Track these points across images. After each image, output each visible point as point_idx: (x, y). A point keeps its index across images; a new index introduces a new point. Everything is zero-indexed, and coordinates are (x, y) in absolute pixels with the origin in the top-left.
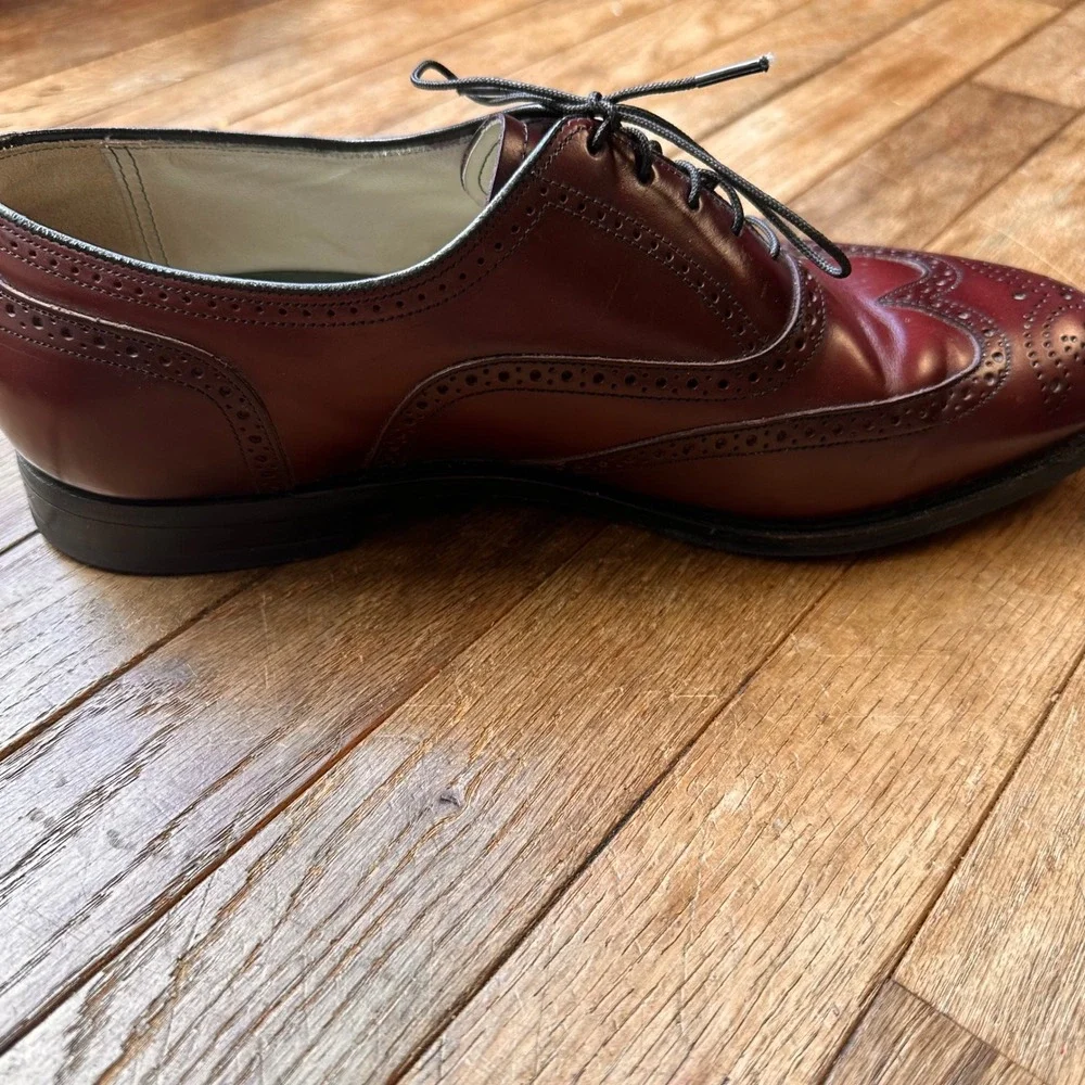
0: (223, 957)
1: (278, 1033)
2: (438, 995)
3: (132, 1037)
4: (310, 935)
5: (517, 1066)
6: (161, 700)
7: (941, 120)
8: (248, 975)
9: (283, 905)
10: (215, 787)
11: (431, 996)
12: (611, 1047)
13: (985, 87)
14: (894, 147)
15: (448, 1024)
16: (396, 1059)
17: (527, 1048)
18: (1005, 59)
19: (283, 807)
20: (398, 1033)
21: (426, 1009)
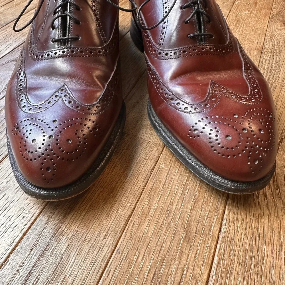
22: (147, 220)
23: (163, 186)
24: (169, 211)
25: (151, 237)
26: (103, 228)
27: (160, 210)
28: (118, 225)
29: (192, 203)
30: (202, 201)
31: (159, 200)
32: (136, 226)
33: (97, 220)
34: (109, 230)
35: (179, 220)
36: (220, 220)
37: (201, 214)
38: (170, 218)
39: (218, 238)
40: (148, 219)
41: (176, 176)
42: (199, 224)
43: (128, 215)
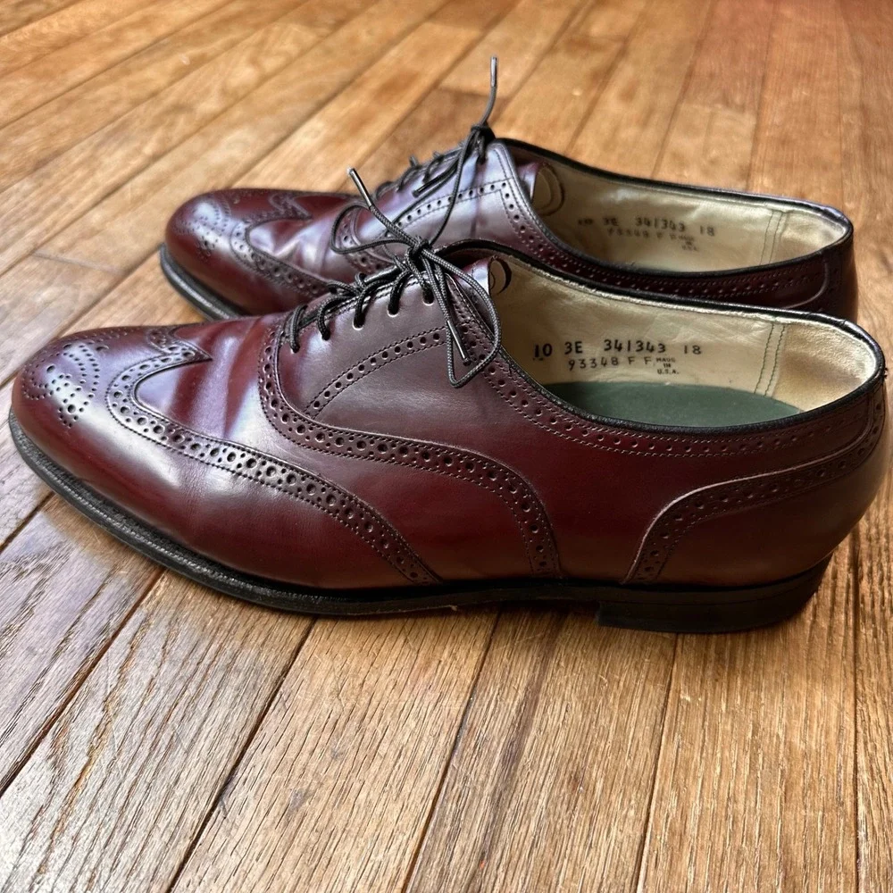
0: (132, 691)
1: (183, 718)
2: (271, 671)
3: (92, 749)
4: (183, 664)
5: (327, 690)
6: (30, 567)
7: (425, 116)
8: (151, 696)
9: (159, 654)
10: (88, 606)
11: (267, 672)
12: (375, 665)
13: (447, 90)
14: (400, 138)
15: (282, 683)
16: (258, 708)
17: (330, 680)
18: (456, 70)
19: (137, 605)
20: (255, 696)
21: (267, 679)
22: (685, 847)
23: (702, 754)
24: (731, 819)
25: (707, 890)
26: (586, 882)
27: (709, 819)
28: (620, 869)
29: (779, 791)
30: (801, 785)
31: (701, 791)
32: (664, 865)
33: (566, 861)
34: (601, 884)
35: (761, 839)
36: (853, 829)
37: (805, 816)
38: (739, 836)
39: (857, 873)
40: (686, 844)
41: (726, 723)
42: (808, 844)
43: (638, 840)
